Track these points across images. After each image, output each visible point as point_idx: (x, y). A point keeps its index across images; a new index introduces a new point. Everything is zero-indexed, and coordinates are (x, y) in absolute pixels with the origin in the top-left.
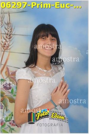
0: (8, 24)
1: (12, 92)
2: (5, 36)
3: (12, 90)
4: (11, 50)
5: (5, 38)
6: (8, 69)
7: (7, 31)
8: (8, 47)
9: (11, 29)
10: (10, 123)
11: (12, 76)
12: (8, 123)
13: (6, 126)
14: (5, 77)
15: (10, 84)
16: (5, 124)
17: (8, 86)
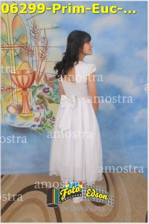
0: (44, 38)
1: (50, 94)
2: (42, 48)
3: (51, 93)
4: (48, 60)
5: (42, 50)
6: (46, 76)
7: (43, 44)
8: (45, 57)
9: (47, 43)
10: (51, 120)
11: (50, 82)
12: (49, 120)
13: (48, 122)
14: (44, 82)
15: (48, 88)
16: (46, 120)
17: (47, 90)
